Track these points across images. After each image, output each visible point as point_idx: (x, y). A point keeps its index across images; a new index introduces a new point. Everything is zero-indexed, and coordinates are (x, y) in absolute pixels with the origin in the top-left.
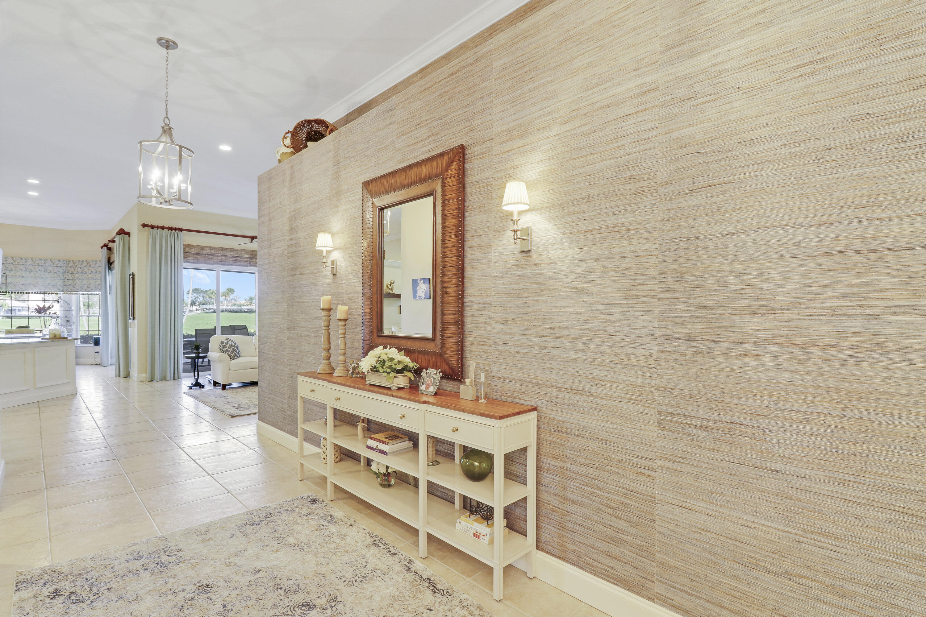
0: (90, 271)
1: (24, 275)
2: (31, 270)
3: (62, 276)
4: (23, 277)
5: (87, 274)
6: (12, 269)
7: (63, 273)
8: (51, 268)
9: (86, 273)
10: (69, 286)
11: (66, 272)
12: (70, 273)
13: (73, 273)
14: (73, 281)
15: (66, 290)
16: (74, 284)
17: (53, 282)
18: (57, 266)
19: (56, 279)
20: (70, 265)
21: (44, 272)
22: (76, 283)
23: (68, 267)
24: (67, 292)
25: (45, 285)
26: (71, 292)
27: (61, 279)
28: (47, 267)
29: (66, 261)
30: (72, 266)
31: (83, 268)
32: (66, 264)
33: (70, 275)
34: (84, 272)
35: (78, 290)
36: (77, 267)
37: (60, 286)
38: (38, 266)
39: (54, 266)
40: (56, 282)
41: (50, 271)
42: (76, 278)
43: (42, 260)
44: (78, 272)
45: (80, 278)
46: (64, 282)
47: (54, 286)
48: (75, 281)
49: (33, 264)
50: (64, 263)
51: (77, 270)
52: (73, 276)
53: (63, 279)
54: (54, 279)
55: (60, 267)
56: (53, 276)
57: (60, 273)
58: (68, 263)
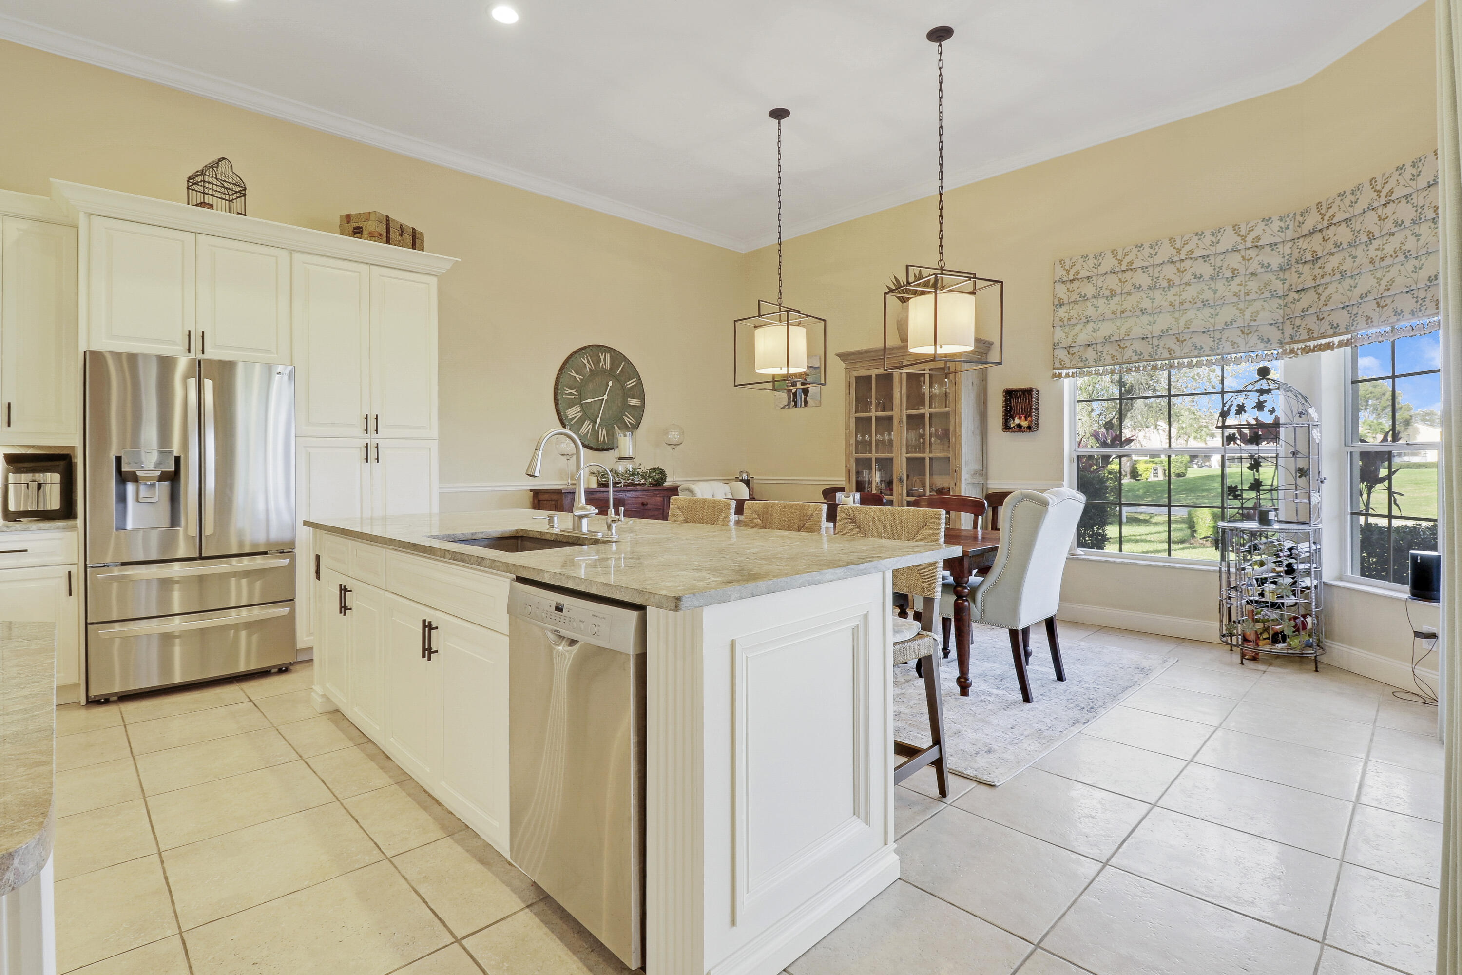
0: (1389, 225)
1: (1146, 304)
2: (1169, 281)
3: (1276, 285)
4: (1143, 311)
5: (1376, 244)
6: (1112, 290)
7: (1282, 269)
8: (1234, 261)
9: (1371, 237)
10: (1302, 317)
11: (1293, 261)
12: (1307, 260)
13: (1319, 258)
14: (1320, 291)
15: (1290, 340)
16: (1322, 302)
17: (1242, 312)
18: (1257, 247)
19: (1255, 300)
20: (1306, 229)
21: (1212, 278)
22: (1330, 297)
23: (1298, 238)
24: (1296, 346)
25: (1214, 330)
26: (1308, 344)
27: (1273, 295)
28: (1222, 257)
29: (1291, 215)
30: (1313, 229)
31: (1358, 223)
32: (1291, 227)
33: (1306, 269)
34: (1364, 238)
35: (1336, 328)
36: (1335, 224)
37: (1271, 324)
38: (1192, 261)
39: (1249, 249)
40: (1257, 313)
41: (1233, 270)
42: (1330, 274)
43: (1203, 236)
44: (1337, 245)
45: (1345, 271)
46: (1282, 307)
47: (1246, 331)
48: (1327, 288)
49: (1175, 259)
50: (1287, 223)
51: (1335, 238)
52: (1320, 268)
53: (1280, 294)
54: (1247, 298)
55: (1271, 245)
56: (1242, 288)
57: (1269, 269)
58: (1300, 223)
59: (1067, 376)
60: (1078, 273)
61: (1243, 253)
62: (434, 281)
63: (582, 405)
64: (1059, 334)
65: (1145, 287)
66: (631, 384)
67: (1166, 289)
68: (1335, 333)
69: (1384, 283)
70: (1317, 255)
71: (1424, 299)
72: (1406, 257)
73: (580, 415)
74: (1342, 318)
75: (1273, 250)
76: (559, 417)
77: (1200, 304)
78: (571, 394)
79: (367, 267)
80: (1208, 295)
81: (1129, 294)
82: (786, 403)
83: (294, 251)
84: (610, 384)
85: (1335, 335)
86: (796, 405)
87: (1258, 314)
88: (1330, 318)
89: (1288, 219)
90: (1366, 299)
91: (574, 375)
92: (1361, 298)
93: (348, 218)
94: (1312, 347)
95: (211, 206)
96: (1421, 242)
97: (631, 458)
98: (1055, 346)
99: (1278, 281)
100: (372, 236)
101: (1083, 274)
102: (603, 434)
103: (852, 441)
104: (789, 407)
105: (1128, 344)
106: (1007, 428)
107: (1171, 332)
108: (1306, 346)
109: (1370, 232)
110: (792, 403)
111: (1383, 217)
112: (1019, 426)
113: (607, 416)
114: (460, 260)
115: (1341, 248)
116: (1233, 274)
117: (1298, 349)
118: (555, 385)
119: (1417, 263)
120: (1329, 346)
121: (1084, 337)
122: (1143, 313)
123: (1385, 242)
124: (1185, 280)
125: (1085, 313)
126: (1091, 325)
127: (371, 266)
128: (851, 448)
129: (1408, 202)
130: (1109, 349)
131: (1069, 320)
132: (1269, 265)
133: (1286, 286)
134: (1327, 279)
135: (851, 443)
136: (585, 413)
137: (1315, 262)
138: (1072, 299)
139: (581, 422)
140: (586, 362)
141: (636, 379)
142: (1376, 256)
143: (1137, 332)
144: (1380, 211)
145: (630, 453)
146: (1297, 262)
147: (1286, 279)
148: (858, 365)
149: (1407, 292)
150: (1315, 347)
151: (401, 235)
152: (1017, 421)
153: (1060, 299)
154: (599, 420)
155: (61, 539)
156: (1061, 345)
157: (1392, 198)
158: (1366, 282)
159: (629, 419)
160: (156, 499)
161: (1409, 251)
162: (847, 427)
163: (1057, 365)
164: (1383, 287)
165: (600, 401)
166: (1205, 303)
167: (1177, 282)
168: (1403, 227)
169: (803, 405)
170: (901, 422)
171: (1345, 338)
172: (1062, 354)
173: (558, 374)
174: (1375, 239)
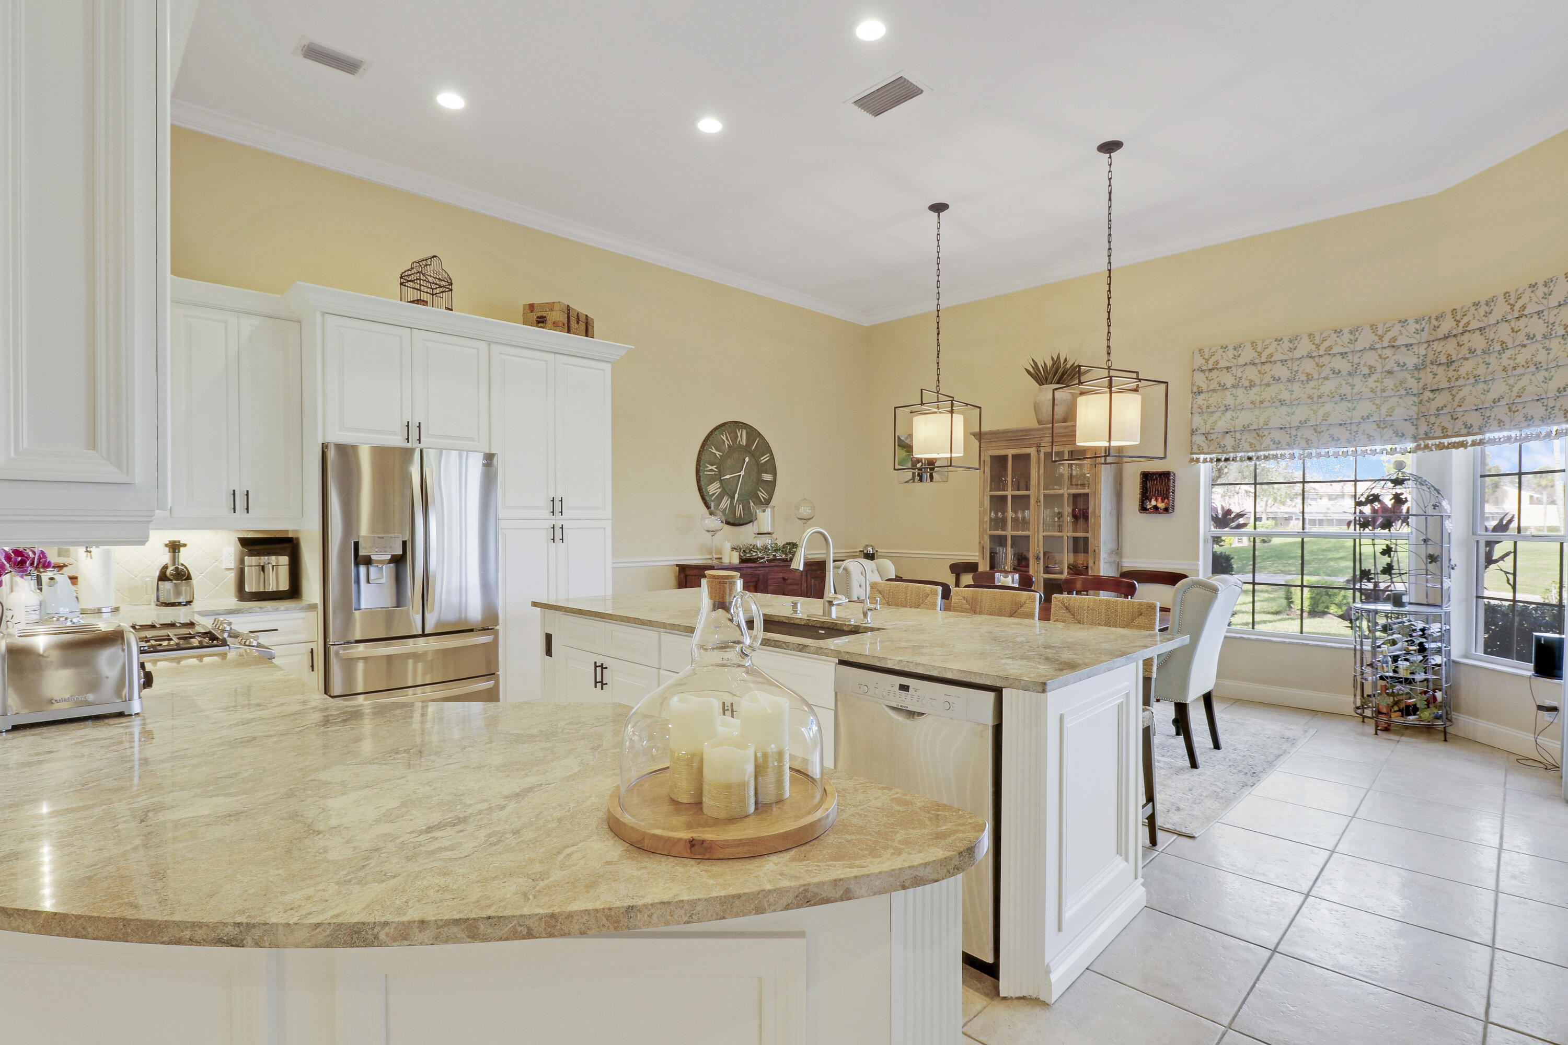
0: (1521, 338)
1: (1285, 395)
2: (1308, 375)
3: (1412, 383)
4: (1282, 403)
5: (1508, 353)
6: (1251, 381)
7: (1417, 368)
8: (1371, 358)
9: (1504, 347)
10: (1437, 416)
11: (1428, 362)
12: (1442, 362)
13: (1454, 361)
14: (1454, 392)
15: (1424, 436)
16: (1456, 403)
17: (1379, 407)
18: (1393, 346)
19: (1391, 397)
20: (1440, 333)
21: (1350, 374)
22: (1463, 399)
23: (1433, 341)
24: (1430, 442)
25: (1351, 423)
26: (1442, 441)
27: (1408, 392)
28: (1359, 355)
29: (1427, 319)
30: (1448, 334)
31: (1492, 333)
32: (1426, 329)
33: (1440, 370)
34: (1498, 347)
35: (1469, 428)
36: (1469, 331)
37: (1406, 420)
38: (1330, 357)
39: (1385, 348)
40: (1392, 409)
41: (1371, 367)
42: (1464, 378)
43: (1342, 333)
44: (1472, 351)
45: (1479, 376)
46: (1417, 404)
47: (1382, 425)
48: (1461, 390)
49: (1314, 354)
50: (1422, 326)
51: (1469, 344)
52: (1454, 370)
53: (1415, 392)
54: (1384, 394)
55: (1406, 346)
56: (1378, 384)
57: (1404, 368)
58: (1435, 327)
59: (1205, 461)
60: (1217, 362)
61: (1379, 351)
62: (608, 367)
63: (721, 481)
64: (1198, 421)
65: (1284, 379)
66: (764, 459)
67: (1305, 382)
68: (1468, 432)
69: (1515, 390)
70: (1451, 359)
71: (1553, 407)
72: (1537, 368)
73: (719, 490)
74: (1474, 419)
75: (1408, 350)
76: (700, 493)
77: (1337, 398)
78: (711, 470)
79: (553, 355)
80: (1346, 390)
81: (1268, 385)
82: (911, 477)
83: (492, 342)
84: (747, 459)
85: (1468, 434)
86: (921, 480)
87: (1394, 410)
88: (1464, 419)
89: (1423, 322)
90: (1499, 404)
91: (714, 451)
92: (1494, 402)
93: (532, 307)
94: (1446, 444)
95: (425, 303)
96: (1551, 356)
97: (769, 534)
98: (1193, 432)
99: (1413, 380)
100: (556, 326)
101: (1222, 364)
102: (739, 510)
103: (987, 519)
104: (914, 482)
105: (1266, 433)
106: (1143, 509)
107: (1309, 424)
108: (1440, 442)
109: (1503, 342)
110: (917, 478)
111: (1516, 329)
112: (1156, 508)
113: (743, 491)
114: (633, 347)
115: (1475, 354)
116: (1371, 371)
117: (1432, 445)
118: (697, 461)
119: (1546, 374)
120: (1463, 445)
121: (1222, 425)
122: (1282, 404)
123: (1517, 352)
124: (1323, 375)
125: (1223, 401)
126: (1229, 413)
127: (557, 355)
128: (985, 526)
129: (1539, 318)
130: (1248, 437)
131: (1208, 407)
132: (1405, 364)
133: (1421, 384)
134: (1461, 382)
135: (985, 520)
136: (724, 489)
137: (1449, 364)
138: (1211, 388)
139: (720, 498)
140: (724, 438)
141: (769, 454)
142: (1509, 365)
143: (1276, 422)
144: (1513, 323)
145: (768, 529)
146: (1432, 363)
147: (1420, 379)
148: (994, 444)
149: (1538, 400)
150: (1449, 444)
151: (578, 323)
152: (1153, 503)
153: (1199, 387)
154: (737, 496)
155: (304, 618)
156: (1199, 432)
157: (1525, 313)
158: (1498, 388)
159: (762, 495)
160: (383, 581)
161: (1540, 363)
162: (981, 505)
163: (1195, 450)
164: (1514, 394)
165: (737, 478)
166: (1343, 397)
167: (1316, 376)
168: (1534, 340)
169: (929, 480)
170: (1038, 501)
171: (1478, 437)
172: (1199, 439)
173: (700, 451)
174: (1508, 349)
